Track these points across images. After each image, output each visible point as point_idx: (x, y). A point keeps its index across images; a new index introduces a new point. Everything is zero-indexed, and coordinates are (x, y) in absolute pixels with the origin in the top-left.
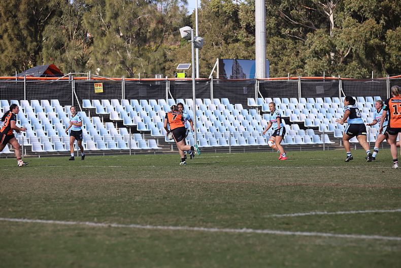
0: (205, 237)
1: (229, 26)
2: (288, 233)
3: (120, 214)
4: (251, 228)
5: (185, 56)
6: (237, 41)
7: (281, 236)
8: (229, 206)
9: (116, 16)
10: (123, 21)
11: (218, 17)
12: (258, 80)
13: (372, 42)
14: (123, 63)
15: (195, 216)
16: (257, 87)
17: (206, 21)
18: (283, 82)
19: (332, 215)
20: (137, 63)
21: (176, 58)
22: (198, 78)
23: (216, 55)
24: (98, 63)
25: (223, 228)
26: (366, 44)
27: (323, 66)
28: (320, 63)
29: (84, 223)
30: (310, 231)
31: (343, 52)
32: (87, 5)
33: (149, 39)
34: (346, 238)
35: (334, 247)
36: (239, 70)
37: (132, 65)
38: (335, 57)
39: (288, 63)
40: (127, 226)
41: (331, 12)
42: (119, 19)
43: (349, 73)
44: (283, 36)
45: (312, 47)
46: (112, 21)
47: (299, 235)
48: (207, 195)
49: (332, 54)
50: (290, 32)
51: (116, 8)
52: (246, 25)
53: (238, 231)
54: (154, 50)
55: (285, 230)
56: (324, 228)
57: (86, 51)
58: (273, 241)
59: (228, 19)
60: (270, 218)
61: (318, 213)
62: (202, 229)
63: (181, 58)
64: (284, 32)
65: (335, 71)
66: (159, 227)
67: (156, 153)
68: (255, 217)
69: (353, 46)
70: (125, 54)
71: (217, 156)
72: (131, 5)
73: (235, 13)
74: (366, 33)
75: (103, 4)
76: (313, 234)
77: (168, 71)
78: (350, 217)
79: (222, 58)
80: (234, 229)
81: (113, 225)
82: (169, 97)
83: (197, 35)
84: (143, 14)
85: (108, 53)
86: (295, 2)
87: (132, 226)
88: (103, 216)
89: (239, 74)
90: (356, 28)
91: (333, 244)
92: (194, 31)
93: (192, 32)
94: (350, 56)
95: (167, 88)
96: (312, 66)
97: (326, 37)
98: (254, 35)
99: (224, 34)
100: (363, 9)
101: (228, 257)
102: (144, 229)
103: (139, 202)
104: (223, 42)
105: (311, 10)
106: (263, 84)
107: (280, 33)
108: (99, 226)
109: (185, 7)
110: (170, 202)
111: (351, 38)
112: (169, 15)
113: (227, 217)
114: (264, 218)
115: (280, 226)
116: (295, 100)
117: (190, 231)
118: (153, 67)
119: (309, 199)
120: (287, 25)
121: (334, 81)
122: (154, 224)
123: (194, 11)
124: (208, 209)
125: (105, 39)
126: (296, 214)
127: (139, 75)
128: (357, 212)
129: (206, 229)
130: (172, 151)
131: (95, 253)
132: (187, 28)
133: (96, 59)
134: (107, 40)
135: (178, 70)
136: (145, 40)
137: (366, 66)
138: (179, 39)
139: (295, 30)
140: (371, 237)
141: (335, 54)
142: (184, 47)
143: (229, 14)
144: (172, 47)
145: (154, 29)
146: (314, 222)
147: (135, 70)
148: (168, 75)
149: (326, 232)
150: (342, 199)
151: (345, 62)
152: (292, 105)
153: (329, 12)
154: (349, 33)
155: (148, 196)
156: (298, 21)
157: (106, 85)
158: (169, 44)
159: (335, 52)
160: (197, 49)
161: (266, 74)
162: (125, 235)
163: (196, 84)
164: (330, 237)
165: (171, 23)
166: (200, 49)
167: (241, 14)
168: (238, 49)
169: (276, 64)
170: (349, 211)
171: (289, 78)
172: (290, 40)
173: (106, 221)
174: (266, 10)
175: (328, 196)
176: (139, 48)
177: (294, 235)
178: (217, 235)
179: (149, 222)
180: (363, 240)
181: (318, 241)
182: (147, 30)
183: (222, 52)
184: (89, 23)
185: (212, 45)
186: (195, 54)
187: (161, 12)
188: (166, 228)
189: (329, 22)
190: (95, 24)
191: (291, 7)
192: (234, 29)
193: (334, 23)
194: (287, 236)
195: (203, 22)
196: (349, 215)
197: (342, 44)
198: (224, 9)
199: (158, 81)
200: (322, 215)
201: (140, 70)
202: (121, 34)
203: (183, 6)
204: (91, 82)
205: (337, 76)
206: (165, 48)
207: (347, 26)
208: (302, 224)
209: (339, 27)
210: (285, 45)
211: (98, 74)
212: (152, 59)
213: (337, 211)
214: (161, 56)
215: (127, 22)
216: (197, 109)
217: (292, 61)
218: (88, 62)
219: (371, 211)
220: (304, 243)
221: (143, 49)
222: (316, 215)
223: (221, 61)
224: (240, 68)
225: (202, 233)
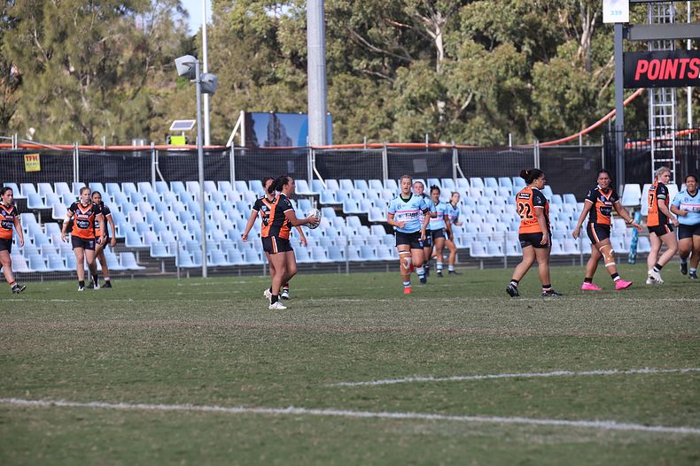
0: (222, 422)
1: (262, 55)
2: (367, 414)
3: (72, 384)
4: (302, 406)
5: (185, 107)
6: (275, 80)
7: (354, 420)
8: (264, 369)
9: (62, 36)
10: (75, 45)
11: (242, 39)
12: (313, 149)
13: (508, 83)
14: (75, 119)
15: (204, 386)
16: (311, 161)
17: (221, 46)
18: (355, 152)
19: (441, 382)
20: (101, 120)
21: (170, 110)
22: (207, 144)
23: (239, 106)
24: (31, 119)
25: (253, 407)
26: (498, 86)
27: (425, 125)
28: (421, 119)
29: (7, 400)
30: (405, 410)
31: (459, 101)
32: (10, 18)
33: (121, 77)
34: (467, 422)
35: (447, 438)
36: (279, 131)
37: (92, 123)
38: (446, 109)
39: (364, 120)
40: (85, 405)
41: (438, 31)
42: (68, 43)
43: (469, 137)
44: (355, 73)
45: (407, 92)
46: (55, 45)
47: (386, 418)
48: (226, 349)
49: (441, 104)
50: (368, 65)
51: (62, 22)
52: (292, 53)
53: (278, 411)
54: (131, 96)
55: (361, 408)
56: (429, 404)
57: (9, 98)
58: (341, 429)
59: (259, 43)
60: (335, 389)
61: (418, 379)
62: (217, 408)
63: (178, 111)
64: (358, 65)
65: (445, 134)
66: (141, 406)
67: (135, 276)
68: (308, 388)
69: (477, 90)
70: (78, 103)
71: (242, 281)
72: (88, 18)
73: (273, 32)
74: (499, 68)
75: (39, 15)
76: (409, 415)
77: (156, 134)
78: (473, 385)
79: (249, 110)
80: (273, 408)
81: (59, 404)
82: (158, 179)
83: (205, 71)
84: (111, 34)
85: (48, 102)
86: (375, 13)
87: (92, 404)
88: (41, 387)
89: (280, 137)
90: (481, 60)
91: (445, 434)
92: (201, 64)
93: (197, 65)
94: (471, 107)
95: (153, 163)
96: (406, 125)
97: (429, 75)
98: (305, 71)
99: (254, 69)
100: (494, 27)
101: (263, 457)
102: (114, 409)
103: (106, 362)
104: (251, 82)
105: (404, 29)
106: (322, 155)
107: (350, 68)
108: (35, 406)
109: (185, 21)
110: (160, 362)
111: (473, 77)
112: (157, 36)
113: (261, 387)
114: (324, 390)
115: (352, 402)
116: (377, 183)
117: (195, 412)
118: (128, 126)
119: (402, 355)
120: (362, 55)
121: (444, 150)
122: (131, 401)
123: (201, 29)
124: (227, 374)
125: (42, 77)
126: (380, 382)
127: (104, 139)
128: (485, 377)
129: (223, 409)
130: (163, 272)
131: (27, 453)
132: (189, 58)
133: (28, 113)
134: (46, 79)
135: (173, 132)
136: (114, 80)
137: (499, 125)
138: (174, 78)
139: (376, 62)
140: (510, 420)
141: (446, 103)
142: (183, 92)
143: (261, 33)
144: (162, 91)
145: (130, 60)
146: (411, 394)
147: (96, 131)
148: (155, 140)
149: (432, 413)
150: (460, 355)
151: (463, 118)
152: (373, 193)
153: (434, 31)
154: (470, 68)
155: (120, 353)
156: (381, 45)
157: (46, 157)
158: (157, 88)
159: (446, 100)
160: (206, 95)
161: (327, 138)
162: (81, 419)
163: (205, 156)
164: (438, 421)
165: (160, 49)
166: (211, 93)
167: (282, 35)
168: (278, 94)
169: (344, 121)
170: (471, 375)
171: (366, 145)
172: (368, 81)
173: (47, 395)
174: (326, 28)
175: (435, 350)
176: (103, 93)
177: (376, 418)
178: (244, 419)
179: (122, 399)
180: (496, 425)
181: (418, 428)
182: (118, 63)
183: (250, 100)
184: (14, 48)
185: (233, 88)
186: (202, 103)
187: (143, 30)
188: (153, 407)
189: (435, 49)
190: (25, 51)
191: (369, 22)
192: (271, 60)
193: (444, 50)
194: (364, 420)
195: (216, 47)
196: (471, 382)
197: (458, 87)
198: (253, 25)
199: (137, 150)
200: (425, 383)
201: (104, 131)
202: (72, 69)
203: (181, 21)
204: (19, 153)
205: (449, 141)
206: (151, 94)
207: (466, 56)
208: (391, 398)
209: (452, 57)
210: (359, 88)
211: (31, 138)
212: (127, 113)
213: (451, 376)
214: (142, 108)
215: (82, 47)
216: (206, 199)
217: (372, 117)
218: (14, 117)
219: (508, 375)
220: (394, 431)
221: (111, 95)
222: (415, 383)
223: (248, 117)
224: (281, 129)
225: (217, 415)
